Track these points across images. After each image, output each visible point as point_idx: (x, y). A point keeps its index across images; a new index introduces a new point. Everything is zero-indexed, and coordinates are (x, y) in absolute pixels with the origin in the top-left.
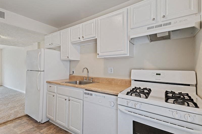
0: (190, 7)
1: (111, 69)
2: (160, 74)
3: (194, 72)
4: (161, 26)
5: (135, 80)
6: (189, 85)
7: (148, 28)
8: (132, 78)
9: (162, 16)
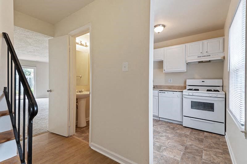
0: (220, 49)
1: (171, 80)
2: (204, 82)
3: (222, 80)
4: (205, 56)
5: (189, 86)
6: (219, 86)
7: (198, 57)
8: (187, 84)
9: (206, 52)
